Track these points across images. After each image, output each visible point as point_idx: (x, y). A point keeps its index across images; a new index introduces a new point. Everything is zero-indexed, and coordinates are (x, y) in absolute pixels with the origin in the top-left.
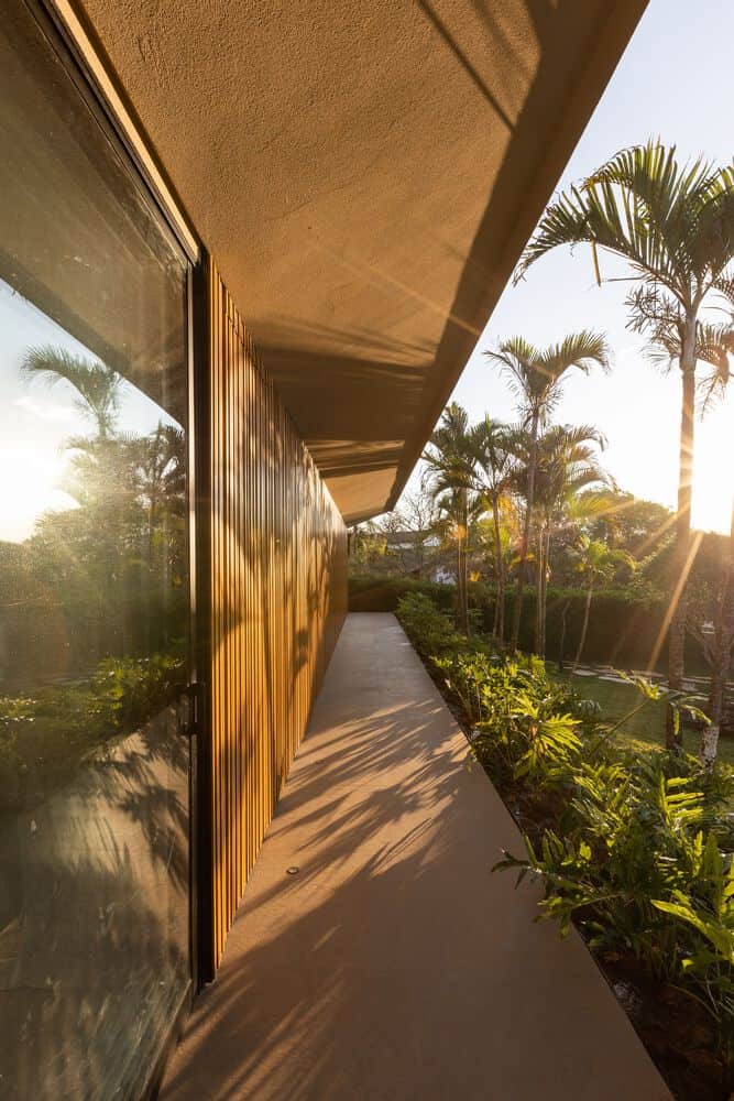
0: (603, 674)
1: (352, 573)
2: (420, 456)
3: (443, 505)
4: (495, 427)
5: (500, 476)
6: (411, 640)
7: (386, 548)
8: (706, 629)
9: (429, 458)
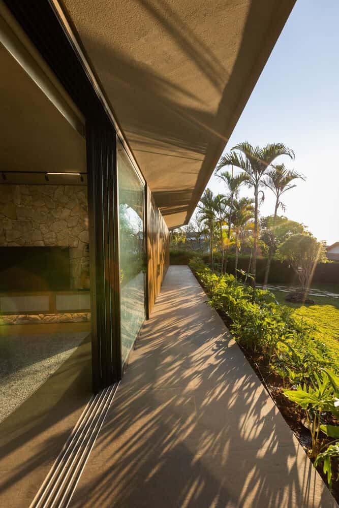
1: (171, 250)
2: (196, 206)
3: (205, 223)
4: (224, 196)
5: (223, 215)
7: (186, 239)
8: (300, 269)
9: (200, 207)
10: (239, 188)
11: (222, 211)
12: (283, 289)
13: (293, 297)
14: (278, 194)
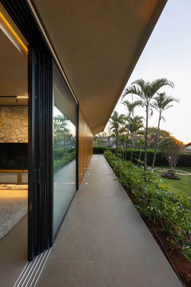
0: (148, 168)
1: (94, 146)
2: (108, 121)
3: (114, 131)
4: (124, 115)
5: (124, 126)
6: (106, 159)
7: (102, 140)
8: (170, 158)
9: (110, 121)
10: (134, 110)
11: (124, 123)
12: (159, 169)
13: (167, 175)
14: (160, 111)
